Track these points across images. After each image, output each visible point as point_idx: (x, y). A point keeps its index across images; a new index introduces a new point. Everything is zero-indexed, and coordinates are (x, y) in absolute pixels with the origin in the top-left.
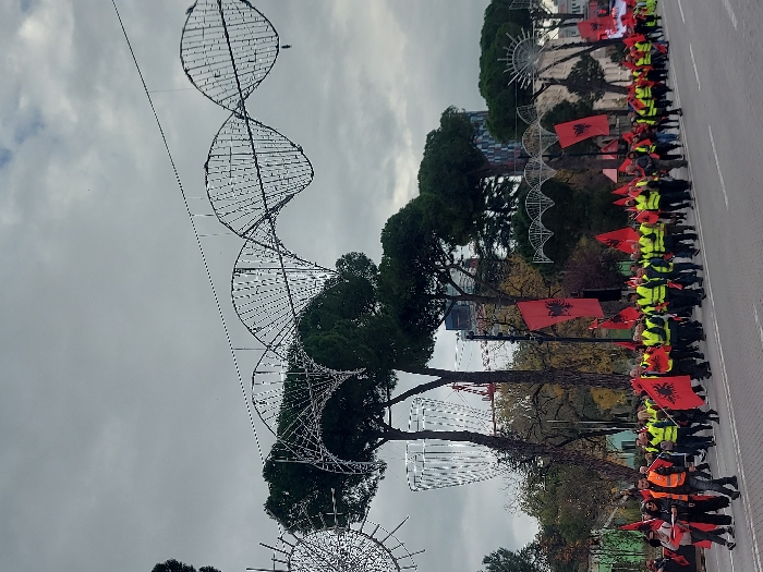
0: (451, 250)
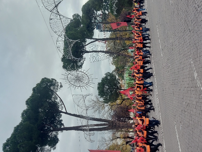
0: (96, 12)
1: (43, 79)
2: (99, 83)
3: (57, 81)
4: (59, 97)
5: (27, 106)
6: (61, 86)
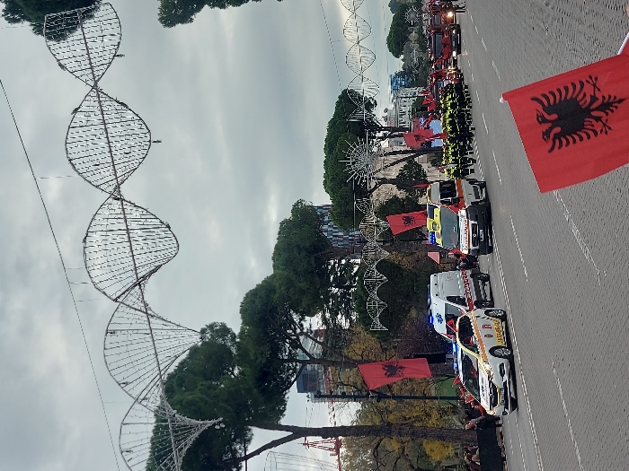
0: (301, 320)
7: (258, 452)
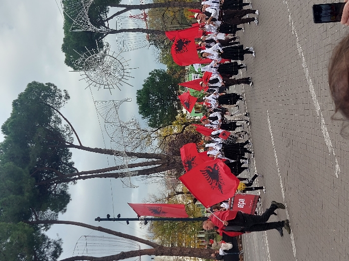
1: (30, 84)
2: (139, 91)
3: (58, 88)
4: (65, 119)
5: (4, 135)
6: (67, 97)
7: (112, 17)
